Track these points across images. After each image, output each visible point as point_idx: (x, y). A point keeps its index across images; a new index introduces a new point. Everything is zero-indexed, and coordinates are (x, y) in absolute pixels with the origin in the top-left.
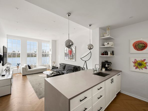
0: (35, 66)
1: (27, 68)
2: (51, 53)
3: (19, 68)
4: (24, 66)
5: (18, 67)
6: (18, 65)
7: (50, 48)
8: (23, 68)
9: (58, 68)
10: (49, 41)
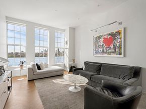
0: (47, 66)
1: (35, 68)
2: (68, 47)
3: (24, 68)
4: (30, 66)
5: (22, 66)
6: (22, 63)
7: (66, 40)
8: (29, 69)
9: (82, 69)
10: (64, 30)
